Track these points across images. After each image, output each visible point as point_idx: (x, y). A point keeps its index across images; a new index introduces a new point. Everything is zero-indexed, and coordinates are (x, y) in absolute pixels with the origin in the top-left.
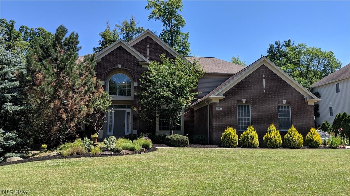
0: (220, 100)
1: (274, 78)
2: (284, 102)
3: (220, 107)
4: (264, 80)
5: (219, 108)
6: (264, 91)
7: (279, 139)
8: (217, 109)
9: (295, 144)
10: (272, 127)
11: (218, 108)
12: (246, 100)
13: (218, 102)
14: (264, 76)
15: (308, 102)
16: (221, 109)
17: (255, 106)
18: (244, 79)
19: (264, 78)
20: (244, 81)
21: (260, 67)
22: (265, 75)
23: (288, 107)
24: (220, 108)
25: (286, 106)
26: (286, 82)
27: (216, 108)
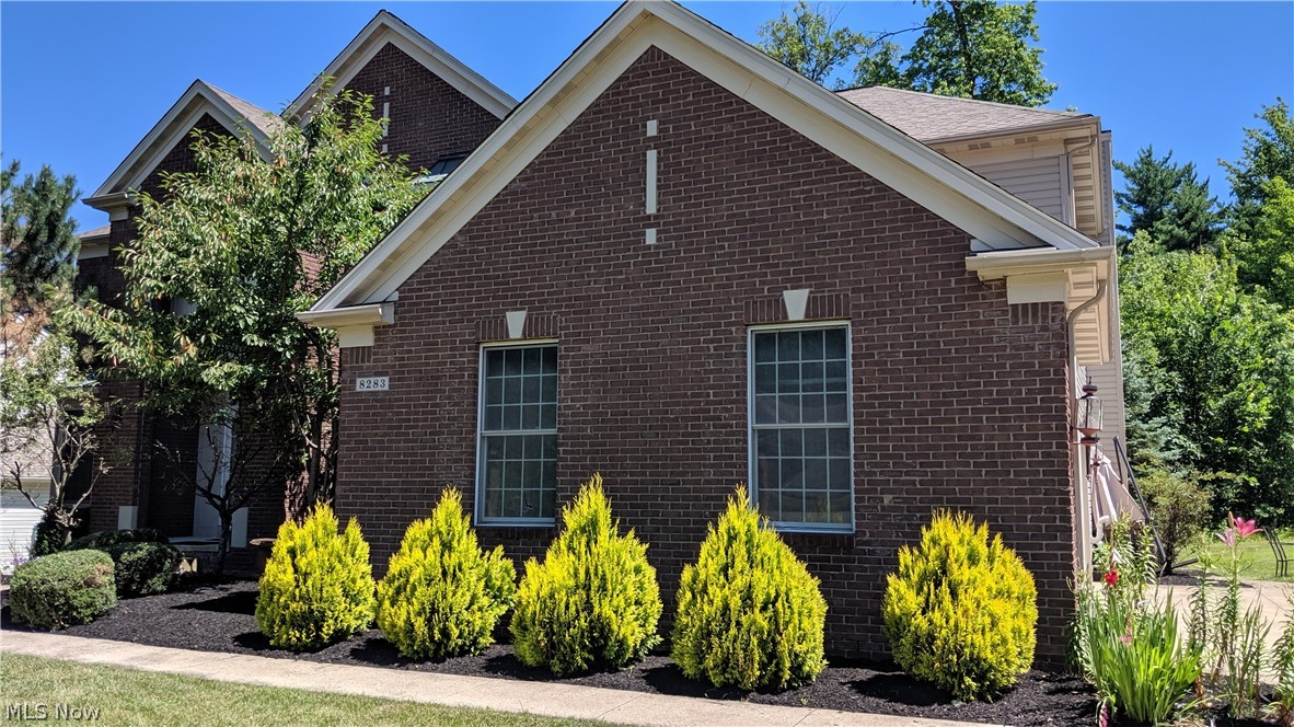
0: (380, 330)
1: (727, 128)
2: (796, 302)
3: (377, 374)
4: (652, 155)
5: (373, 379)
6: (651, 236)
7: (589, 607)
8: (364, 385)
9: (700, 656)
10: (592, 502)
11: (366, 380)
12: (529, 318)
13: (368, 340)
14: (652, 128)
15: (1003, 281)
16: (382, 384)
17: (587, 348)
18: (523, 176)
19: (656, 142)
20: (523, 185)
21: (632, 69)
22: (660, 123)
23: (837, 336)
24: (380, 379)
25: (816, 334)
26: (817, 148)
27: (358, 380)
